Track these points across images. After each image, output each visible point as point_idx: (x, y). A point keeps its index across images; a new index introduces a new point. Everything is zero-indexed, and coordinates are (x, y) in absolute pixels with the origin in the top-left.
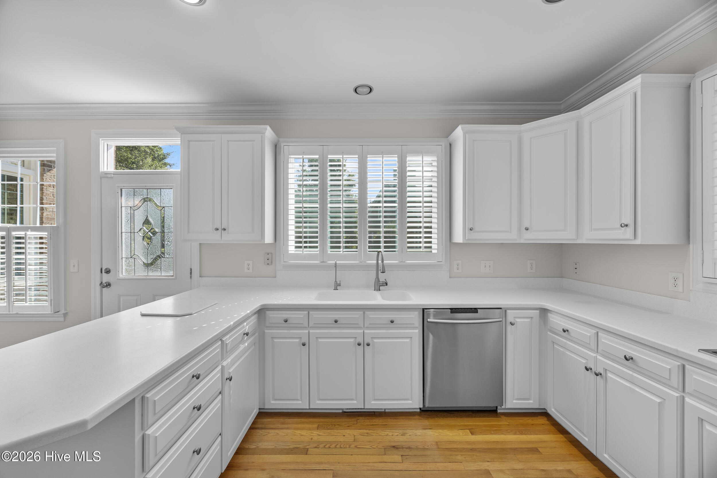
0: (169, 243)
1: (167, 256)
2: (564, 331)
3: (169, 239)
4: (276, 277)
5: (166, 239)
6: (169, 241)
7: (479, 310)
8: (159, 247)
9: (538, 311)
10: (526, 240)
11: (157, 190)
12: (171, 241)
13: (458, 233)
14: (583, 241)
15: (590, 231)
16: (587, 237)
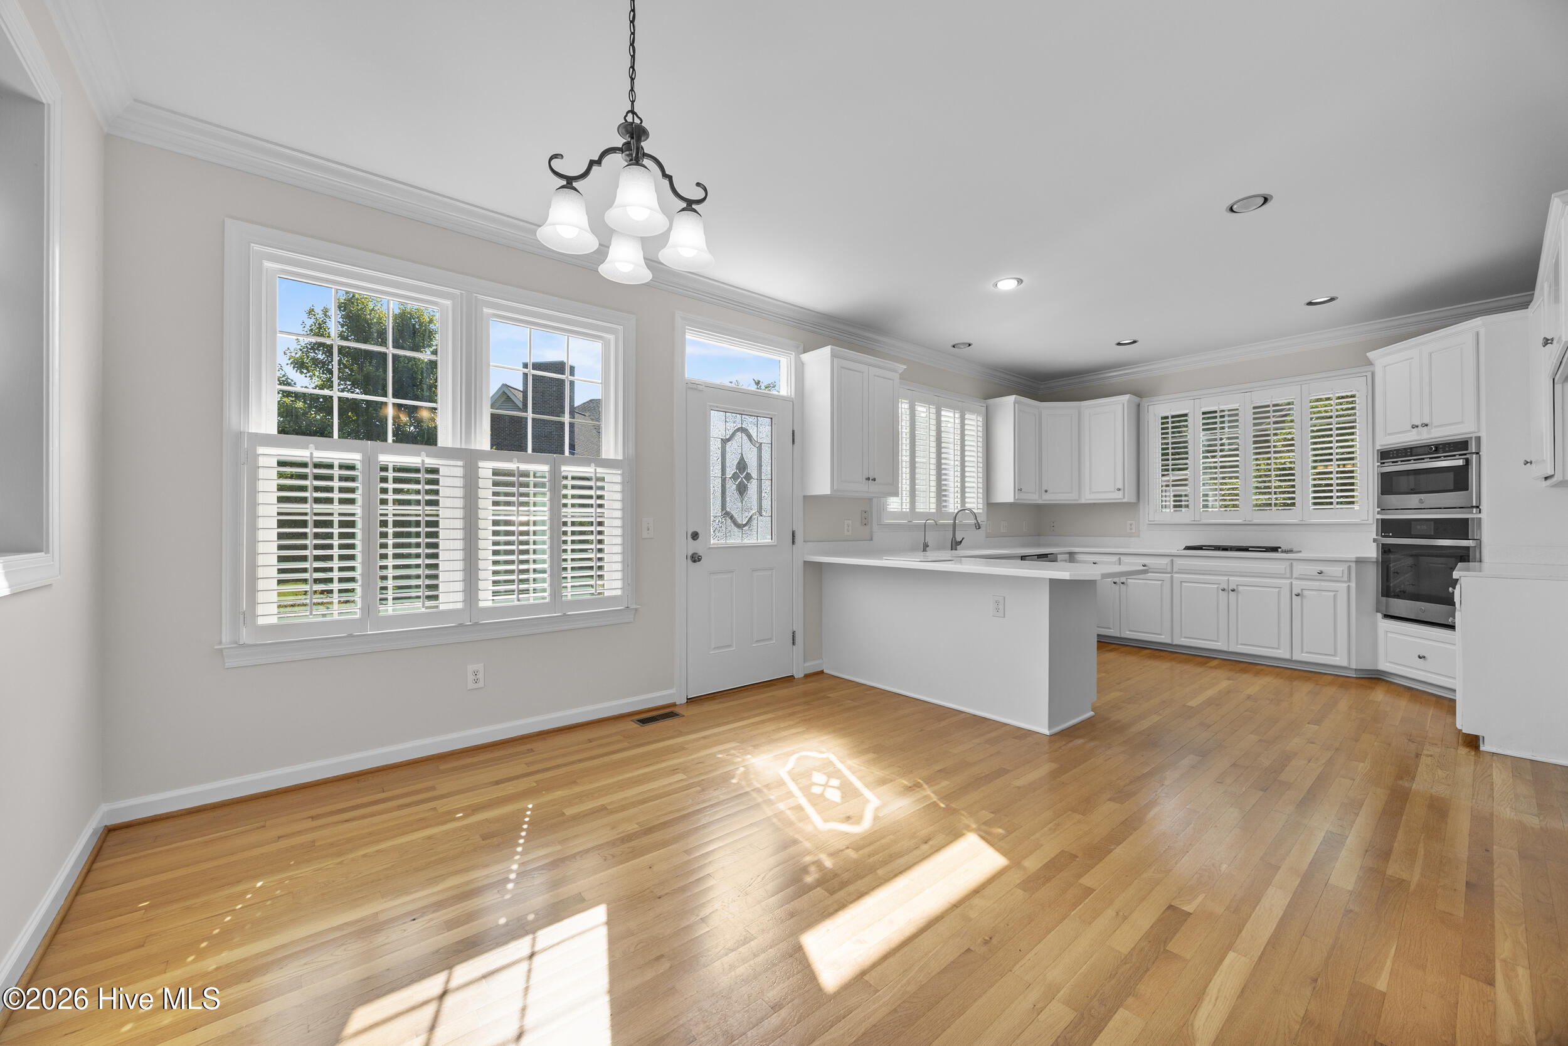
0: (766, 495)
1: (764, 513)
2: (1094, 564)
3: (766, 489)
4: (872, 539)
5: (763, 490)
6: (766, 492)
8: (755, 500)
9: (1068, 555)
10: (1044, 500)
11: (754, 417)
13: (1005, 493)
14: (1083, 501)
15: (1090, 493)
16: (1088, 497)
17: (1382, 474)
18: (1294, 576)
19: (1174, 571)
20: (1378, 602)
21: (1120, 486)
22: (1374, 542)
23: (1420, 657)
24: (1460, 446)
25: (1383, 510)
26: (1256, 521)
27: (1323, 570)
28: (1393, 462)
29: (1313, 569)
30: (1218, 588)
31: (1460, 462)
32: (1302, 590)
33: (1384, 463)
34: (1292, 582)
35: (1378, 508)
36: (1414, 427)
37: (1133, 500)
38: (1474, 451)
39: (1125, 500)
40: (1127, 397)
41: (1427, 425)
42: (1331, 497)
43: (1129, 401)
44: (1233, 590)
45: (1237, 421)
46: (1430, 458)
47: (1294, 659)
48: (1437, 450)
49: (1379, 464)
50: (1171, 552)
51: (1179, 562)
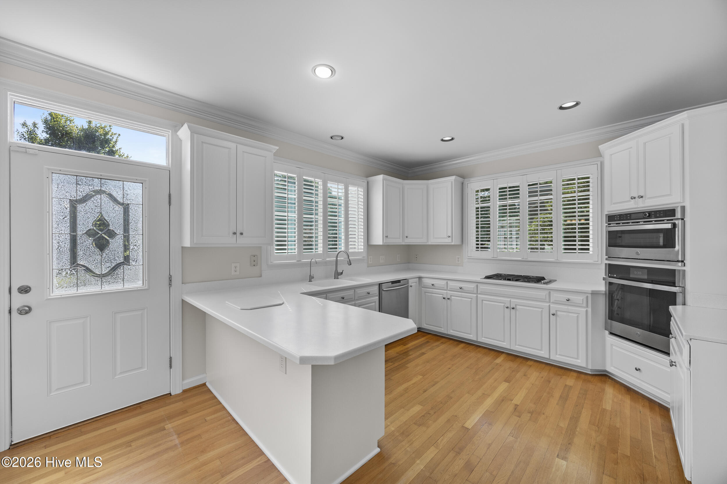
0: (136, 248)
1: (133, 263)
2: (432, 285)
3: (135, 243)
4: (261, 276)
5: (132, 243)
6: (136, 245)
7: (401, 281)
8: (120, 252)
9: (418, 279)
10: (406, 243)
11: (117, 181)
12: (139, 245)
13: (378, 239)
14: (430, 243)
15: (433, 239)
16: (433, 241)
17: (609, 232)
18: (551, 301)
19: (478, 293)
20: (606, 323)
21: (450, 234)
22: (603, 280)
23: (636, 369)
24: (670, 213)
25: (609, 258)
26: (529, 259)
27: (570, 299)
28: (617, 224)
29: (564, 297)
30: (504, 306)
31: (669, 226)
32: (556, 311)
33: (610, 224)
34: (550, 305)
35: (606, 256)
36: (633, 198)
37: (458, 242)
38: (679, 217)
39: (453, 244)
40: (453, 178)
41: (642, 197)
42: (575, 245)
43: (455, 180)
44: (513, 308)
45: (518, 194)
46: (644, 222)
47: (551, 358)
48: (650, 216)
49: (607, 224)
50: (476, 280)
51: (481, 287)
